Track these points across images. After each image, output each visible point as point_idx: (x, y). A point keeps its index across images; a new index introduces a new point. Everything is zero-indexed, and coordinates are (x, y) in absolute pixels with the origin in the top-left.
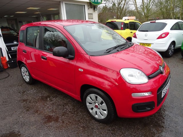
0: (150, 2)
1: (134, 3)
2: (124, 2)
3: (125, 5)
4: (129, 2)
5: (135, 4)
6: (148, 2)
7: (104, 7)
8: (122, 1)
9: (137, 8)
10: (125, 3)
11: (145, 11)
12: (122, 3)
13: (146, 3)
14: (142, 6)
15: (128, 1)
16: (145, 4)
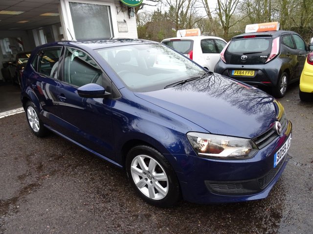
0: (230, 3)
1: (204, 4)
2: (187, 3)
3: (190, 9)
4: (197, 3)
5: (207, 6)
6: (227, 4)
7: (155, 12)
8: (183, 2)
9: (209, 14)
10: (189, 5)
11: (224, 18)
12: (183, 4)
13: (224, 5)
14: (218, 11)
15: (194, 1)
16: (222, 6)
